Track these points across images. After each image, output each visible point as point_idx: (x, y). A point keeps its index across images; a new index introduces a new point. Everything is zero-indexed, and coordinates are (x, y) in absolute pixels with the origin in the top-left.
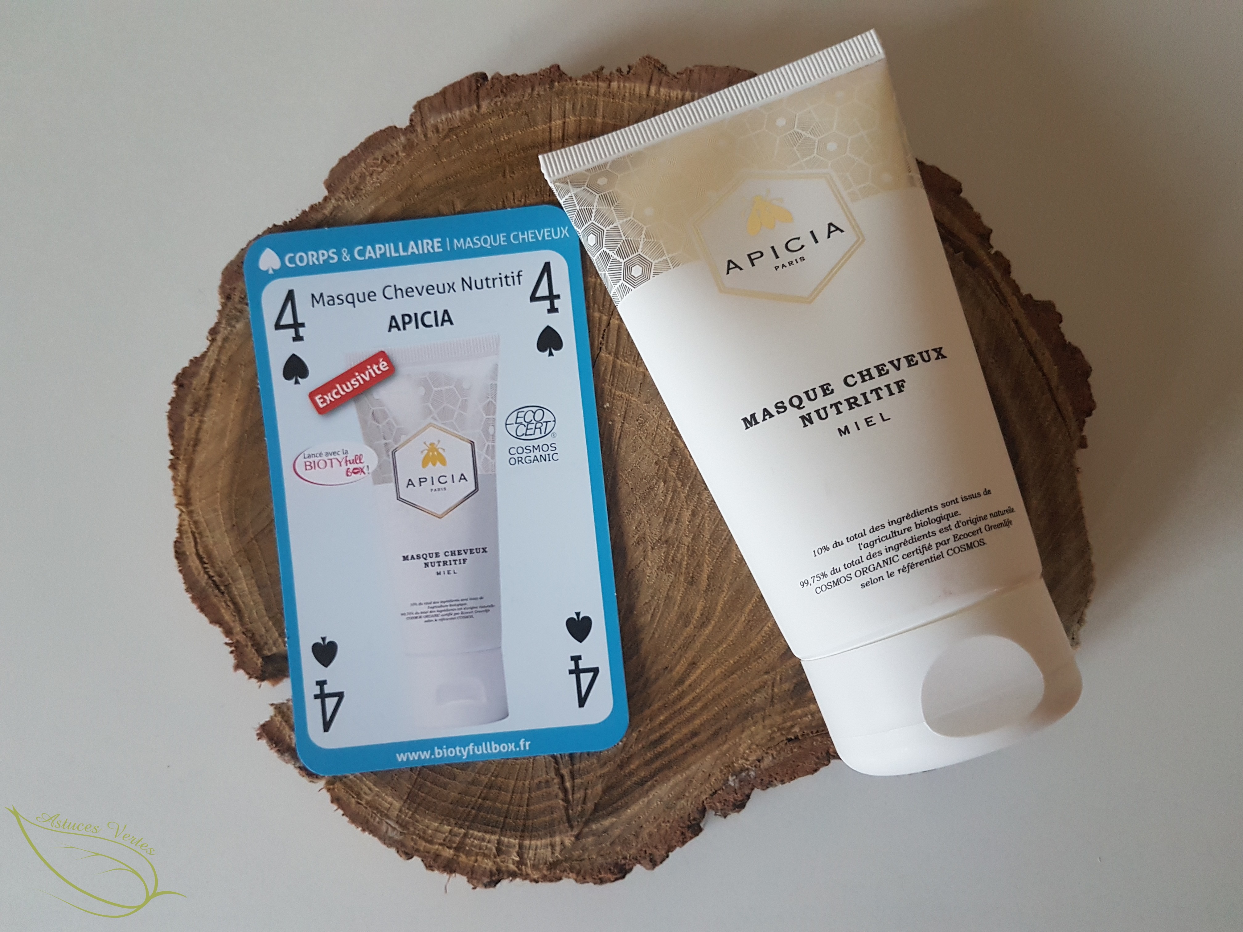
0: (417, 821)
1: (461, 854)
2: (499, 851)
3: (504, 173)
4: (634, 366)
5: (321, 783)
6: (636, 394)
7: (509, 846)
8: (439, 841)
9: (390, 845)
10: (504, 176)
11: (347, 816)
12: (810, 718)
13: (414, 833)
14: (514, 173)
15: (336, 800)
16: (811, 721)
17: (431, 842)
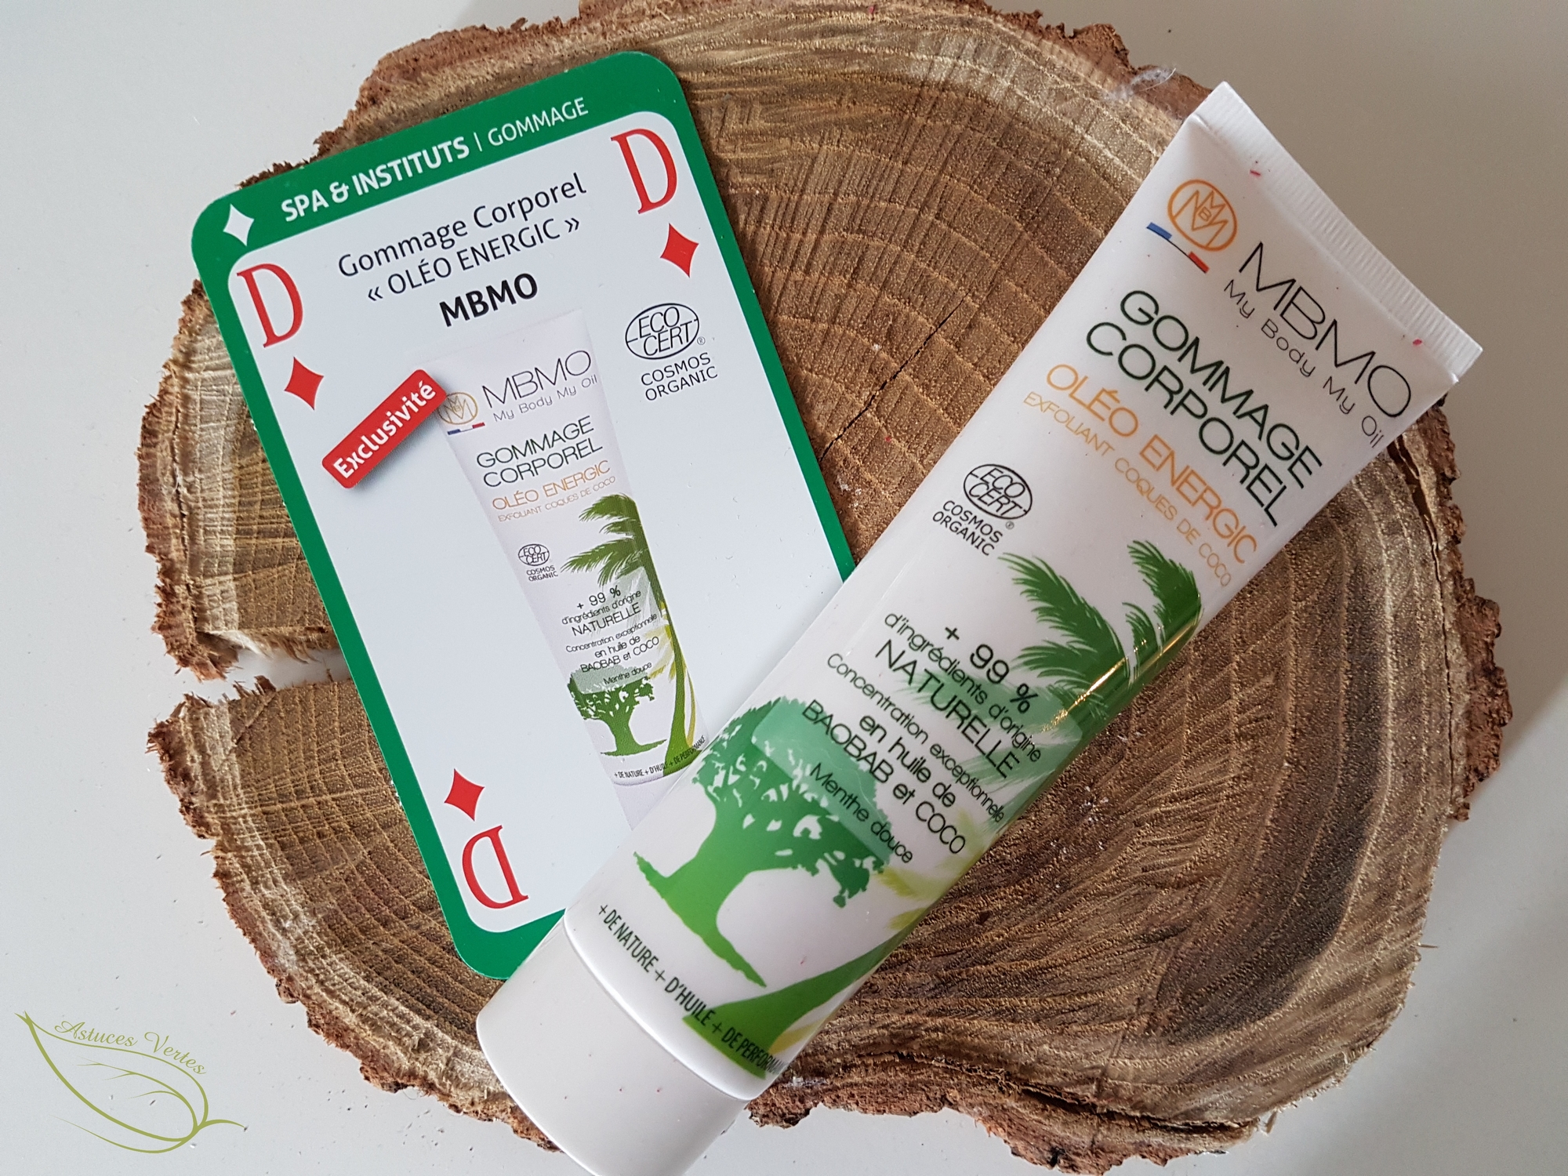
0: (324, 957)
1: (367, 1028)
2: (423, 1046)
3: (841, 99)
4: (905, 449)
5: (211, 843)
6: (892, 488)
7: (442, 1044)
8: (343, 997)
9: (272, 970)
10: (839, 102)
11: (228, 904)
12: (940, 1038)
13: (312, 971)
14: (854, 103)
15: (222, 875)
16: (939, 1042)
17: (331, 993)
